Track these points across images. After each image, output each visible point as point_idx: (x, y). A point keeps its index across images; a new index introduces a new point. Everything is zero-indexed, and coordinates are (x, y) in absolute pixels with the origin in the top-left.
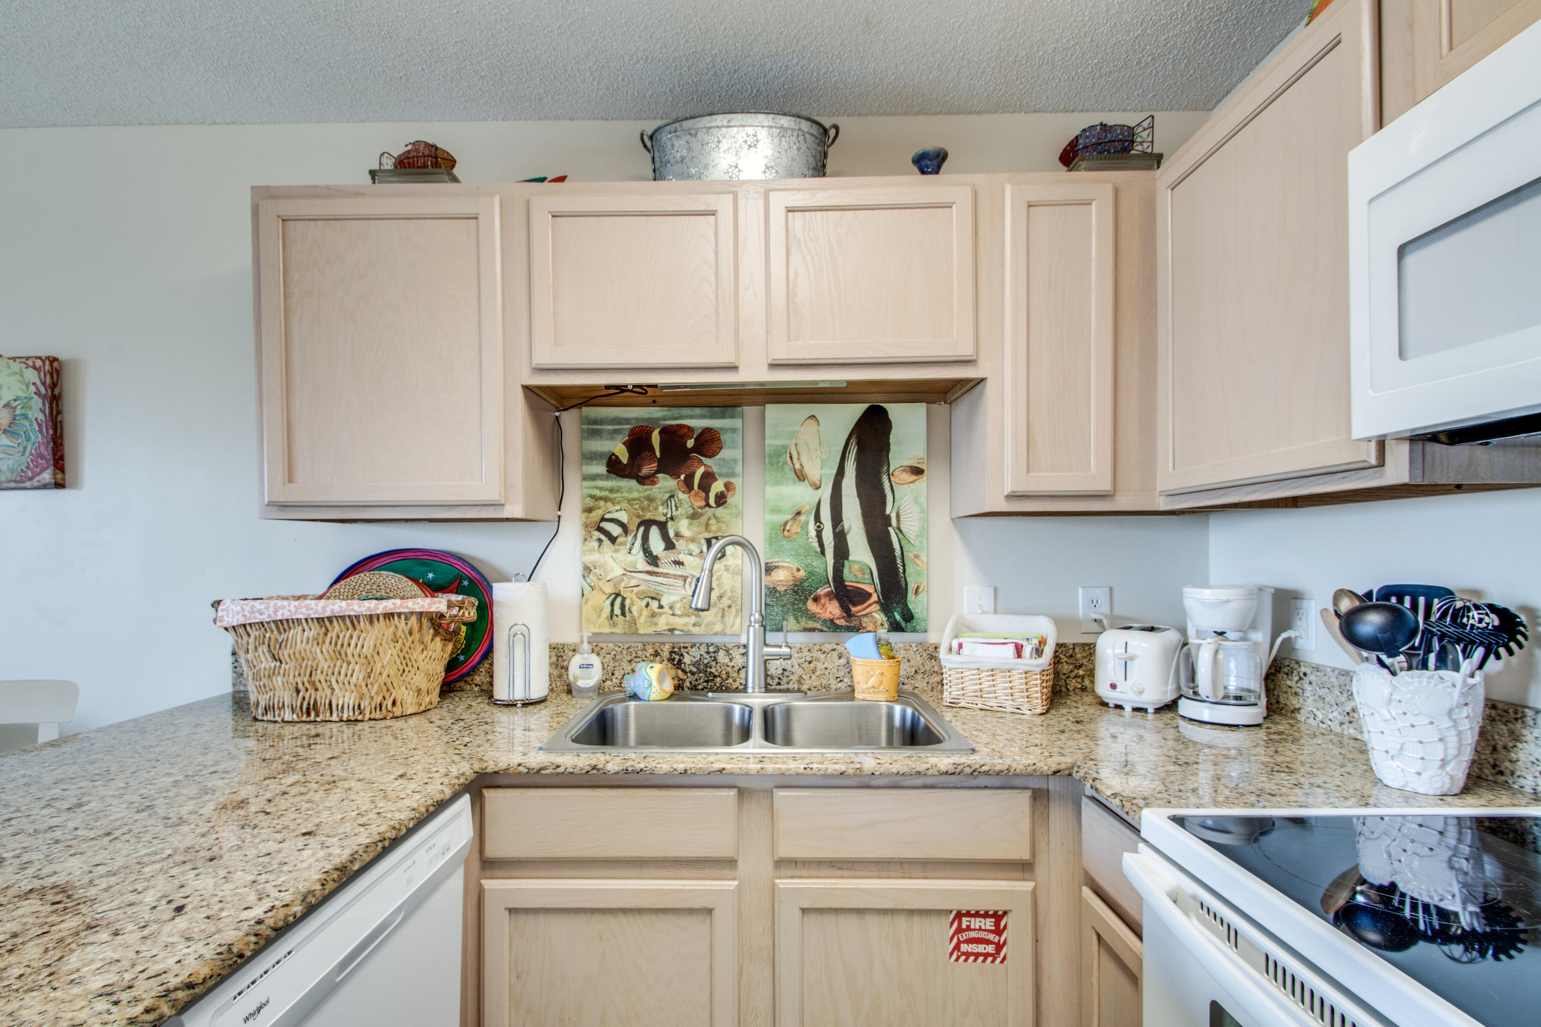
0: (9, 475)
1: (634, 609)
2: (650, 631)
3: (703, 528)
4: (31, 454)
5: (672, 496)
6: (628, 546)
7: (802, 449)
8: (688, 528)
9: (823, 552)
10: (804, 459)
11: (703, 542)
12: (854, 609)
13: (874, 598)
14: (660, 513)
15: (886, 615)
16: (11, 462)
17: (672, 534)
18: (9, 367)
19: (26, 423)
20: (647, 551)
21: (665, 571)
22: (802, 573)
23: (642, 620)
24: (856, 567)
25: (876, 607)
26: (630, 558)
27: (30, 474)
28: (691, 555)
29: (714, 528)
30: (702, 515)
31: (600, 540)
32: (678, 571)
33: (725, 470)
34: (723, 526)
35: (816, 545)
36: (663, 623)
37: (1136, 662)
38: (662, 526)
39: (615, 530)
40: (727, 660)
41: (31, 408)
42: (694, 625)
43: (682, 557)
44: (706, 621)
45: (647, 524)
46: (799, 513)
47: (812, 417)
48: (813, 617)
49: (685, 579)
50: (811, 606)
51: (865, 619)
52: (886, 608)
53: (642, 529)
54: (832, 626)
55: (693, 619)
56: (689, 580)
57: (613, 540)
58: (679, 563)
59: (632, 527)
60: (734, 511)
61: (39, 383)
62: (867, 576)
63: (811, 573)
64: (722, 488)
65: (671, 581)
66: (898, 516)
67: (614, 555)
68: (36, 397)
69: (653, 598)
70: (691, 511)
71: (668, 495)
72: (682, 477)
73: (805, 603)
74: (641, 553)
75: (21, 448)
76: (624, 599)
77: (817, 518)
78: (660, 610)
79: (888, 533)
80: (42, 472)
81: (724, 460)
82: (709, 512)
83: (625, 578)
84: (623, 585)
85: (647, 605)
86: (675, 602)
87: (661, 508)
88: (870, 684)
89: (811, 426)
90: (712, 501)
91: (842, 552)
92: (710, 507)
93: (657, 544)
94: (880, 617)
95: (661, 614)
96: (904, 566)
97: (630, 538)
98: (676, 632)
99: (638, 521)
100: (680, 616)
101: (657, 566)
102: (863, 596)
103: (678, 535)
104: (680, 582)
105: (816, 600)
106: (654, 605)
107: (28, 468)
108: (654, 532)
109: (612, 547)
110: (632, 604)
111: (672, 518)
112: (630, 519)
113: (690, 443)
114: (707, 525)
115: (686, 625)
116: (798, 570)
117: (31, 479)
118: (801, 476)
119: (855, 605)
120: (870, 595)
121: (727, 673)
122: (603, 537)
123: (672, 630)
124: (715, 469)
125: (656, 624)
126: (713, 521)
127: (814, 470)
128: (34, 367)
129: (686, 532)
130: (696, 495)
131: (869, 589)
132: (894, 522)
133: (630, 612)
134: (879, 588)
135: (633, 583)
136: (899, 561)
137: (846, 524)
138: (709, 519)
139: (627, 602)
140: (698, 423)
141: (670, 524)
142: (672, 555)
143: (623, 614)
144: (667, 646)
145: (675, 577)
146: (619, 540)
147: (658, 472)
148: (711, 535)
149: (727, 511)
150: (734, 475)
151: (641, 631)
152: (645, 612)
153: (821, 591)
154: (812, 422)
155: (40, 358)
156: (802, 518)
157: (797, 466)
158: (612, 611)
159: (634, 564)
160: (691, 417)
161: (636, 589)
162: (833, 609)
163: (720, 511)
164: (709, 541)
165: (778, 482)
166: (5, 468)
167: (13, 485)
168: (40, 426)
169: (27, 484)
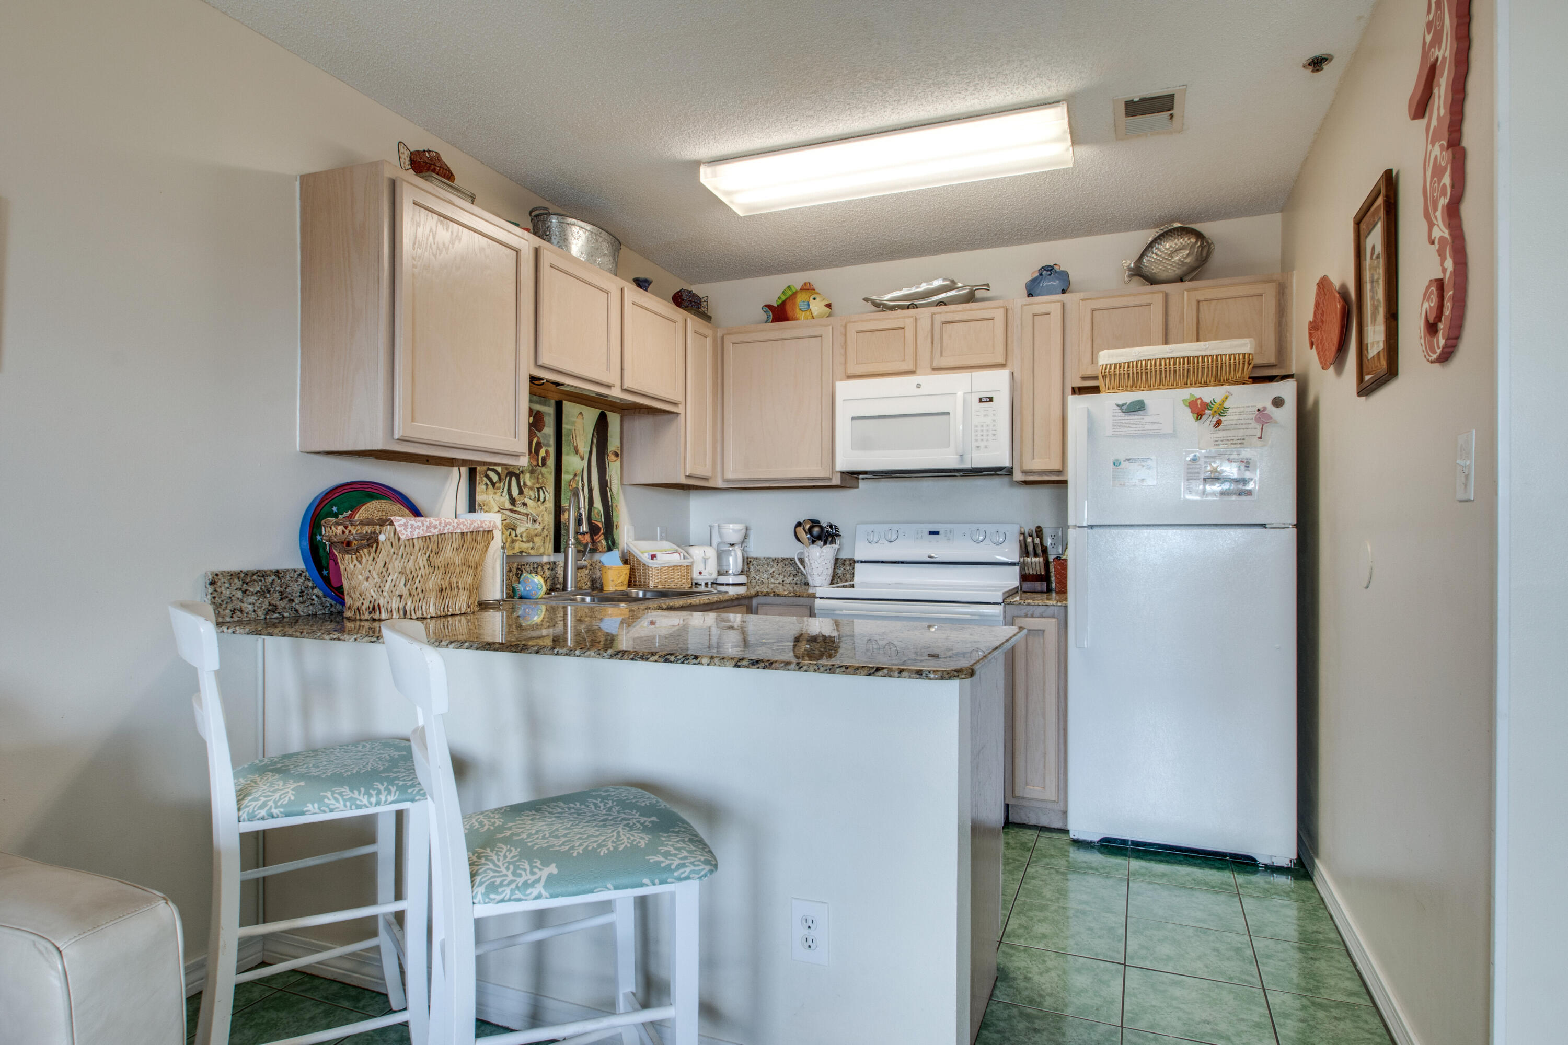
2: (511, 553)
3: (535, 481)
6: (501, 490)
7: (577, 432)
8: (530, 480)
9: (585, 501)
10: (578, 439)
11: (536, 489)
12: (595, 538)
13: (602, 531)
14: (518, 468)
15: (607, 540)
17: (522, 483)
20: (509, 492)
21: (518, 510)
24: (596, 510)
25: (602, 537)
26: (502, 499)
28: (530, 499)
29: (540, 481)
30: (535, 471)
31: (486, 484)
33: (545, 442)
34: (544, 480)
35: (581, 496)
36: (516, 548)
37: (710, 560)
38: (518, 477)
39: (495, 478)
42: (531, 548)
43: (526, 500)
44: (536, 546)
45: (510, 475)
46: (575, 475)
47: (581, 413)
49: (527, 515)
51: (599, 545)
52: (606, 537)
53: (508, 478)
54: (588, 549)
55: (530, 545)
56: (529, 517)
57: (493, 484)
58: (525, 504)
59: (503, 476)
60: (548, 470)
62: (600, 517)
64: (544, 454)
65: (521, 517)
66: (610, 481)
67: (494, 496)
69: (513, 529)
70: (531, 468)
74: (507, 496)
77: (582, 479)
78: (516, 538)
79: (606, 492)
81: (545, 434)
82: (539, 469)
85: (510, 534)
86: (522, 532)
88: (620, 581)
89: (581, 419)
90: (540, 462)
91: (591, 500)
92: (540, 466)
93: (514, 490)
94: (605, 542)
95: (517, 540)
96: (612, 511)
97: (502, 484)
98: (524, 554)
99: (506, 472)
100: (525, 542)
101: (515, 506)
102: (598, 530)
103: (525, 484)
104: (525, 518)
106: (513, 534)
108: (514, 480)
109: (493, 491)
111: (523, 472)
112: (502, 471)
114: (538, 479)
115: (528, 548)
118: (576, 450)
119: (596, 535)
120: (600, 529)
122: (488, 481)
123: (521, 553)
124: (541, 440)
125: (513, 548)
126: (540, 476)
127: (581, 448)
129: (529, 483)
130: (533, 457)
131: (600, 525)
132: (609, 484)
134: (604, 524)
135: (503, 517)
136: (610, 508)
137: (593, 483)
138: (539, 474)
140: (535, 407)
141: (521, 475)
142: (522, 499)
144: (516, 565)
145: (523, 514)
146: (496, 485)
148: (539, 486)
149: (545, 470)
150: (549, 445)
152: (509, 540)
154: (580, 416)
156: (577, 478)
157: (575, 444)
159: (504, 503)
161: (505, 523)
162: (587, 538)
163: (543, 470)
164: (538, 489)
165: (568, 454)
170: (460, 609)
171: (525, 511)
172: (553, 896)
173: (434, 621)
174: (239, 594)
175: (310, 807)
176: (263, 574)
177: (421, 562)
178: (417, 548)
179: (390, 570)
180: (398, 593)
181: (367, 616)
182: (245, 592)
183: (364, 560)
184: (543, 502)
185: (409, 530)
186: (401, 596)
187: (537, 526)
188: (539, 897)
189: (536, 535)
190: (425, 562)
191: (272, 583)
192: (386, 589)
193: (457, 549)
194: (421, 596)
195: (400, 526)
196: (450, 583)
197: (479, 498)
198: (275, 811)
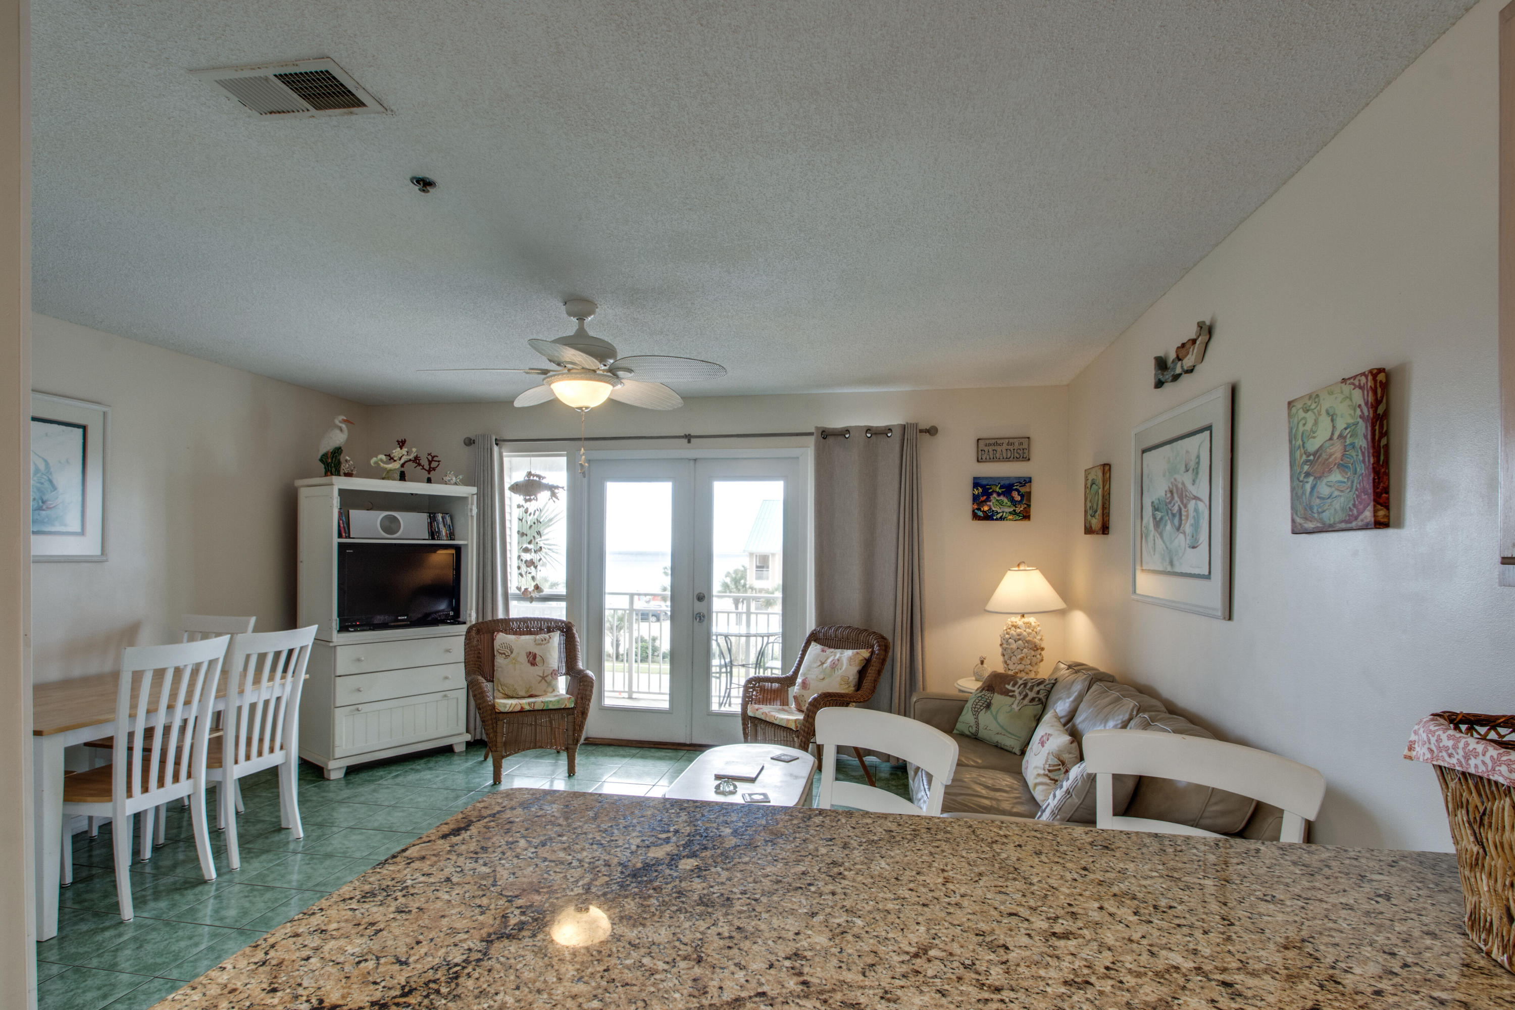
0: (1341, 514)
4: (1357, 490)
16: (1342, 500)
19: (1353, 453)
27: (1355, 512)
41: (1357, 436)
75: (1349, 483)
80: (1364, 509)
117: (1356, 518)
166: (1338, 507)
167: (1343, 525)
168: (1363, 454)
169: (1354, 524)
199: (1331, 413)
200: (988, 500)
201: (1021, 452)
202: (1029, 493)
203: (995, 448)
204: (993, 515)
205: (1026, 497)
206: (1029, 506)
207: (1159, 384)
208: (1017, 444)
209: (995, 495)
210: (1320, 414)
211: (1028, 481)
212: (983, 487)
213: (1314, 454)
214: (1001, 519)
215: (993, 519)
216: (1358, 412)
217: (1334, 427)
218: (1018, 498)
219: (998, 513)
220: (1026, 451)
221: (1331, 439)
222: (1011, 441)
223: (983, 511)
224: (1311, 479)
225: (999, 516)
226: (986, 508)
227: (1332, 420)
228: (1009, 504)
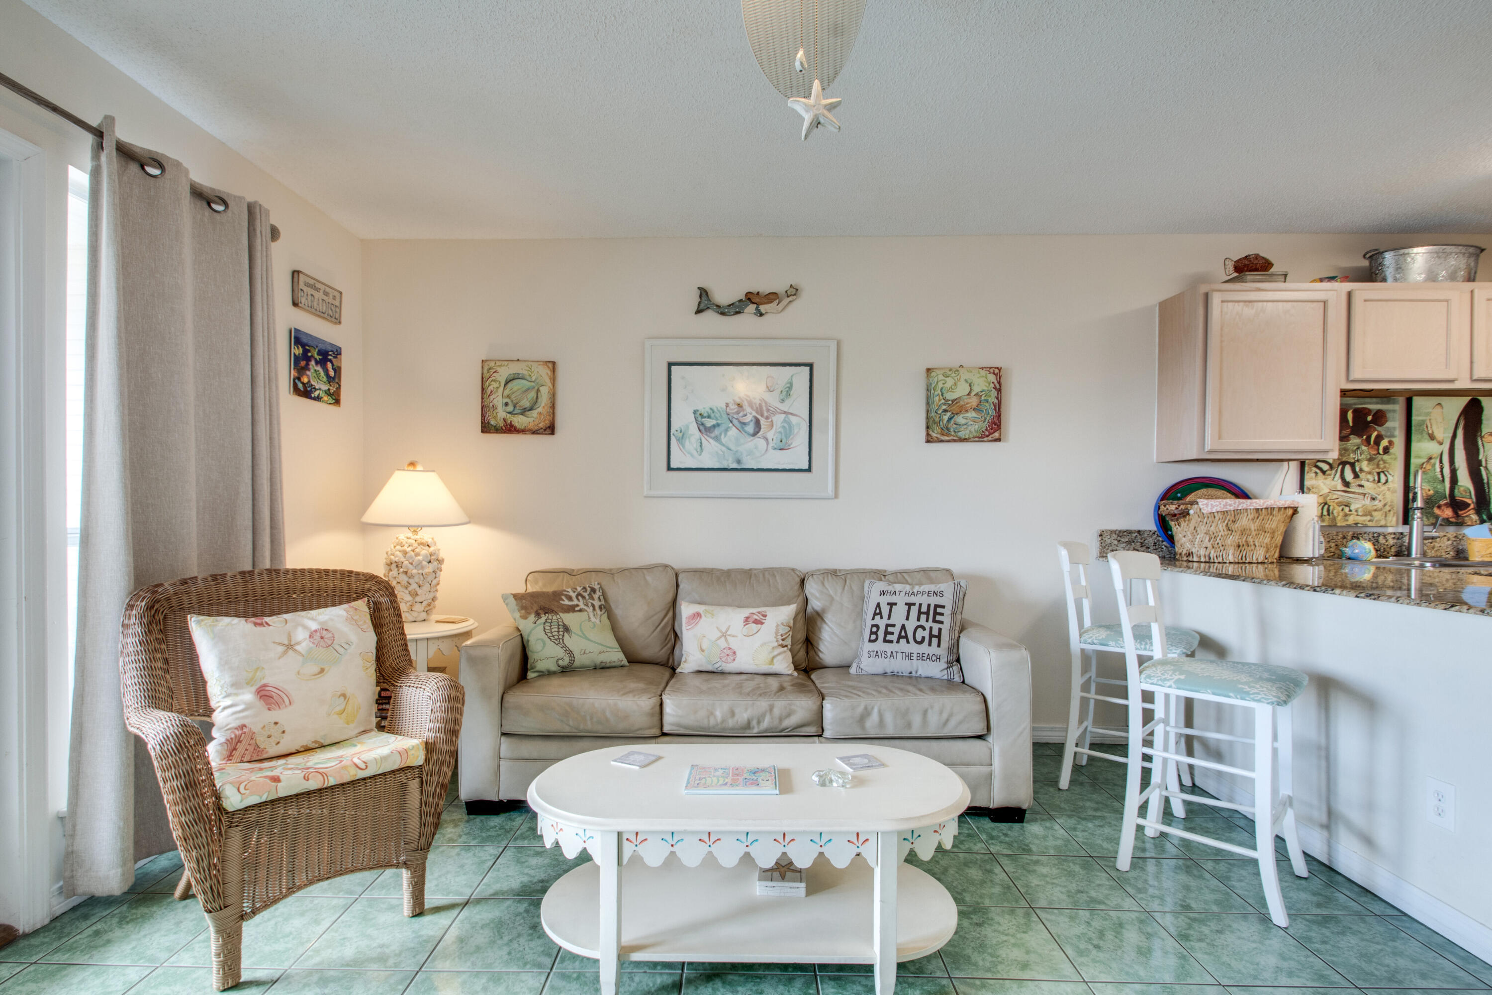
0: (975, 434)
1: (1335, 512)
2: (1344, 524)
3: (1375, 466)
4: (989, 422)
5: (1358, 448)
6: (1332, 476)
7: (1433, 422)
8: (1367, 467)
9: (1443, 480)
10: (1434, 427)
11: (1375, 474)
12: (1460, 513)
13: (1472, 506)
14: (1352, 457)
15: (1478, 516)
16: (977, 426)
17: (1357, 469)
18: (979, 373)
19: (987, 405)
20: (1342, 477)
21: (1353, 490)
22: (1431, 492)
23: (1339, 518)
24: (1462, 489)
25: (1472, 512)
26: (1333, 483)
27: (987, 433)
28: (1368, 481)
29: (1382, 466)
30: (1375, 459)
31: (1316, 473)
32: (1361, 490)
33: (1389, 434)
34: (1387, 465)
35: (1440, 476)
36: (1351, 520)
38: (1353, 465)
39: (1325, 467)
40: (1384, 541)
41: (990, 396)
42: (1369, 521)
43: (1363, 483)
44: (1376, 519)
45: (1344, 464)
46: (1430, 458)
47: (1439, 404)
48: (1437, 517)
49: (1364, 495)
50: (1436, 511)
51: (1466, 518)
52: (1478, 512)
53: (1341, 467)
54: (1448, 522)
55: (1369, 518)
56: (1367, 495)
57: (1324, 472)
58: (1361, 486)
59: (1335, 465)
60: (1393, 456)
61: (996, 382)
62: (1469, 494)
63: (1436, 492)
64: (1387, 444)
65: (1357, 496)
66: (1486, 461)
67: (1325, 481)
68: (994, 390)
69: (1346, 506)
70: (1369, 457)
71: (1355, 448)
72: (1365, 437)
73: (1432, 509)
74: (1340, 481)
75: (983, 419)
76: (1329, 506)
77: (1441, 462)
78: (1350, 513)
79: (1480, 471)
80: (994, 432)
81: (1388, 428)
82: (1380, 457)
83: (1330, 494)
84: (1329, 498)
85: (1343, 510)
86: (1358, 508)
87: (1352, 455)
89: (1438, 409)
90: (1381, 451)
91: (1454, 480)
92: (1380, 454)
93: (1349, 475)
94: (1475, 517)
95: (1350, 515)
96: (1489, 488)
97: (1334, 471)
98: (1359, 525)
99: (1339, 462)
100: (1361, 516)
101: (1349, 487)
102: (1465, 505)
103: (1361, 470)
104: (1362, 497)
105: (1439, 507)
106: (1347, 509)
107: (986, 430)
108: (1348, 469)
109: (1323, 477)
110: (1334, 509)
111: (1358, 461)
112: (1333, 461)
113: (1369, 418)
114: (1378, 466)
115: (1364, 521)
116: (1429, 490)
117: (988, 436)
118: (1432, 437)
119: (1461, 510)
120: (1469, 505)
121: (1384, 549)
122: (1318, 471)
123: (1356, 524)
124: (1383, 433)
125: (1347, 520)
126: (1381, 462)
127: (1439, 435)
128: (994, 373)
129: (1366, 469)
130: (1372, 447)
131: (1469, 501)
132: (1484, 463)
133: (1333, 513)
134: (1474, 500)
135: (1335, 497)
136: (1486, 486)
137: (1457, 464)
138: (1379, 461)
139: (1331, 508)
140: (1374, 407)
141: (1356, 464)
142: (1358, 482)
143: (1329, 514)
144: (1350, 533)
145: (1359, 494)
146: (1327, 473)
147: (1351, 434)
148: (1380, 470)
149: (1389, 457)
150: (1393, 436)
151: (1338, 525)
152: (1341, 514)
153: (1442, 502)
154: (1439, 407)
155: (998, 368)
156: (1432, 461)
157: (1431, 433)
158: (1322, 513)
159: (1335, 486)
160: (1370, 403)
161: (1336, 501)
162: (1448, 513)
163: (1386, 457)
164: (1379, 474)
165: (1419, 441)
166: (973, 430)
167: (977, 439)
168: (995, 406)
169: (985, 439)
170: (1257, 559)
171: (1361, 491)
172: (1179, 688)
173: (1232, 565)
174: (1116, 542)
175: (1111, 643)
176: (1130, 532)
177: (1220, 527)
178: (1217, 518)
179: (1198, 532)
180: (1204, 546)
181: (1185, 559)
182: (1119, 541)
183: (1182, 525)
184: (1385, 483)
185: (1210, 507)
186: (1206, 548)
187: (1376, 502)
188: (1170, 687)
189: (1375, 510)
190: (1224, 528)
191: (1136, 537)
192: (1196, 543)
193: (1253, 520)
194: (1222, 548)
195: (1203, 505)
196: (1246, 541)
197: (1307, 483)
198: (1095, 641)
199: (969, 382)
200: (306, 368)
201: (334, 309)
202: (340, 368)
203: (314, 293)
204: (311, 392)
205: (337, 370)
206: (340, 386)
207: (699, 311)
208: (331, 296)
209: (313, 363)
210: (959, 380)
211: (338, 352)
212: (303, 345)
213: (953, 401)
214: (318, 399)
215: (311, 398)
216: (992, 385)
217: (971, 389)
218: (332, 373)
219: (316, 390)
220: (338, 310)
221: (968, 395)
222: (328, 290)
223: (303, 383)
224: (949, 414)
225: (317, 393)
226: (305, 380)
227: (970, 386)
228: (325, 379)
